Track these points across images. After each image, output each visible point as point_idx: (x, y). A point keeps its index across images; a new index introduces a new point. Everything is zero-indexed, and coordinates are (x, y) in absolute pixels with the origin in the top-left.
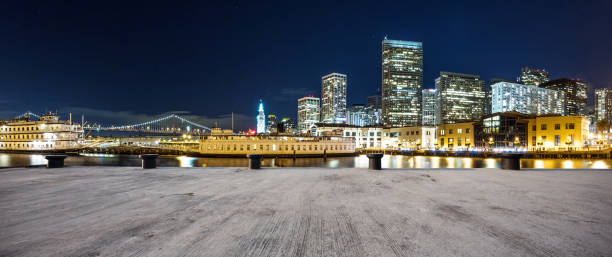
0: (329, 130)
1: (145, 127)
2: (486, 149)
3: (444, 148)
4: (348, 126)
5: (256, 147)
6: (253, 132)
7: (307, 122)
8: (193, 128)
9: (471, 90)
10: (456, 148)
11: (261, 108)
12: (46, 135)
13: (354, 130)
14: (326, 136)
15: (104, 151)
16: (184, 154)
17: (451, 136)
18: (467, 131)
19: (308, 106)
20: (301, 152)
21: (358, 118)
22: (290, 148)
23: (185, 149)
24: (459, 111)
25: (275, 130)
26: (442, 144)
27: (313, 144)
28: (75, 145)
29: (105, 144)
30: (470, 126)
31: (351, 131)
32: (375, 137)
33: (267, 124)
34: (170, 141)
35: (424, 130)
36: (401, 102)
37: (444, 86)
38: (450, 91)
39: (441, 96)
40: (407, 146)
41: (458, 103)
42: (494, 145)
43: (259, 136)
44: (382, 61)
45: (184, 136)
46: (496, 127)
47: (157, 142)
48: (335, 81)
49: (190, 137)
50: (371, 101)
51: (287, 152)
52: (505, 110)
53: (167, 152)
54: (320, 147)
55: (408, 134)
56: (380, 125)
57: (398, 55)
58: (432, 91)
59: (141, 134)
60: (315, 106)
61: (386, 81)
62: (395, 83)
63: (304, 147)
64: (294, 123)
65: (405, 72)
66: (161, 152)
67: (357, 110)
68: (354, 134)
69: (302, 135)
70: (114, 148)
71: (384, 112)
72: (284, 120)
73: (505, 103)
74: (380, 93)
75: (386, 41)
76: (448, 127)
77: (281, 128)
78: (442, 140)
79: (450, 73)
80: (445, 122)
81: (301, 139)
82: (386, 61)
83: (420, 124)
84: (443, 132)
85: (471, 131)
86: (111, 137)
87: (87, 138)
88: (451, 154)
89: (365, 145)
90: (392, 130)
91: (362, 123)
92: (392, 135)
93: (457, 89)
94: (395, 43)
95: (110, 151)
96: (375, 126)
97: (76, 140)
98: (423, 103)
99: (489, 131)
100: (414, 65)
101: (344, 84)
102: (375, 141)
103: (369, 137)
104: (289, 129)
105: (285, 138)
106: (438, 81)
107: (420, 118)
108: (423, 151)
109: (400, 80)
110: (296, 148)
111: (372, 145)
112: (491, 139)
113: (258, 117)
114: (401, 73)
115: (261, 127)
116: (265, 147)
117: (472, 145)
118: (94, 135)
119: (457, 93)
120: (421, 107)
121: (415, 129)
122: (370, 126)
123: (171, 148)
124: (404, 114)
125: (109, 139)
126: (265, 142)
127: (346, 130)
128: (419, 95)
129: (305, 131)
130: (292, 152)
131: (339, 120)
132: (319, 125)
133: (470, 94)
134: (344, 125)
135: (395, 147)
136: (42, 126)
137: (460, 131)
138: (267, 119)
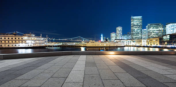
0: (118, 40)
1: (71, 39)
2: (164, 46)
3: (149, 45)
4: (122, 40)
5: (100, 45)
6: (100, 41)
7: (113, 39)
8: (85, 40)
9: (158, 28)
10: (153, 45)
11: (102, 35)
12: (27, 41)
13: (124, 41)
14: (117, 42)
15: (56, 46)
16: (82, 47)
17: (151, 42)
18: (157, 40)
19: (113, 35)
20: (111, 46)
21: (125, 38)
22: (109, 45)
23: (82, 45)
24: (154, 35)
25: (105, 41)
26: (148, 44)
27: (114, 44)
28: (43, 45)
29: (57, 44)
30: (158, 39)
31: (123, 41)
32: (129, 42)
33: (103, 39)
34: (78, 43)
35: (143, 40)
36: (136, 33)
37: (149, 28)
38: (151, 29)
39: (148, 31)
40: (138, 45)
41: (153, 32)
42: (168, 45)
43: (101, 42)
44: (131, 23)
45: (82, 42)
46: (168, 39)
47: (74, 44)
48: (119, 29)
49: (84, 42)
50: (128, 33)
51: (108, 46)
52: (172, 33)
53: (77, 46)
54: (116, 45)
55: (138, 41)
56: (131, 39)
57: (135, 21)
58: (145, 30)
59: (69, 41)
60: (115, 35)
61: (132, 28)
62: (134, 28)
63: (112, 45)
64: (110, 39)
65: (137, 25)
66: (75, 46)
67: (125, 36)
68: (124, 42)
69: (111, 42)
70: (60, 45)
71: (132, 36)
72: (107, 38)
73: (172, 31)
74: (130, 31)
75: (132, 17)
76: (150, 39)
77: (106, 40)
78: (148, 43)
79: (151, 24)
80: (149, 38)
81: (111, 43)
82: (132, 23)
83: (141, 39)
84: (148, 41)
85: (158, 40)
86: (59, 42)
87: (49, 42)
88: (151, 47)
89: (127, 44)
90: (134, 41)
91: (126, 39)
92: (134, 42)
93: (153, 28)
94: (134, 17)
95: (58, 46)
96: (129, 40)
97: (44, 43)
98: (142, 33)
99: (165, 40)
100: (140, 23)
101: (121, 29)
102: (129, 43)
103: (128, 42)
104: (109, 41)
105: (108, 43)
106: (147, 27)
107: (142, 37)
108: (142, 46)
109: (136, 27)
110: (110, 45)
111: (128, 44)
112: (166, 43)
113: (101, 38)
114: (136, 26)
115: (102, 40)
116: (103, 45)
117: (159, 44)
118: (52, 41)
119: (153, 29)
120: (142, 34)
121: (140, 40)
122: (128, 40)
123: (79, 45)
124: (137, 36)
125: (58, 43)
126: (103, 44)
127: (122, 41)
128: (141, 31)
129: (112, 41)
130: (109, 46)
131: (120, 38)
132: (116, 39)
133: (158, 29)
134: (122, 39)
135: (135, 45)
136: (25, 38)
137: (154, 40)
138: (103, 38)
